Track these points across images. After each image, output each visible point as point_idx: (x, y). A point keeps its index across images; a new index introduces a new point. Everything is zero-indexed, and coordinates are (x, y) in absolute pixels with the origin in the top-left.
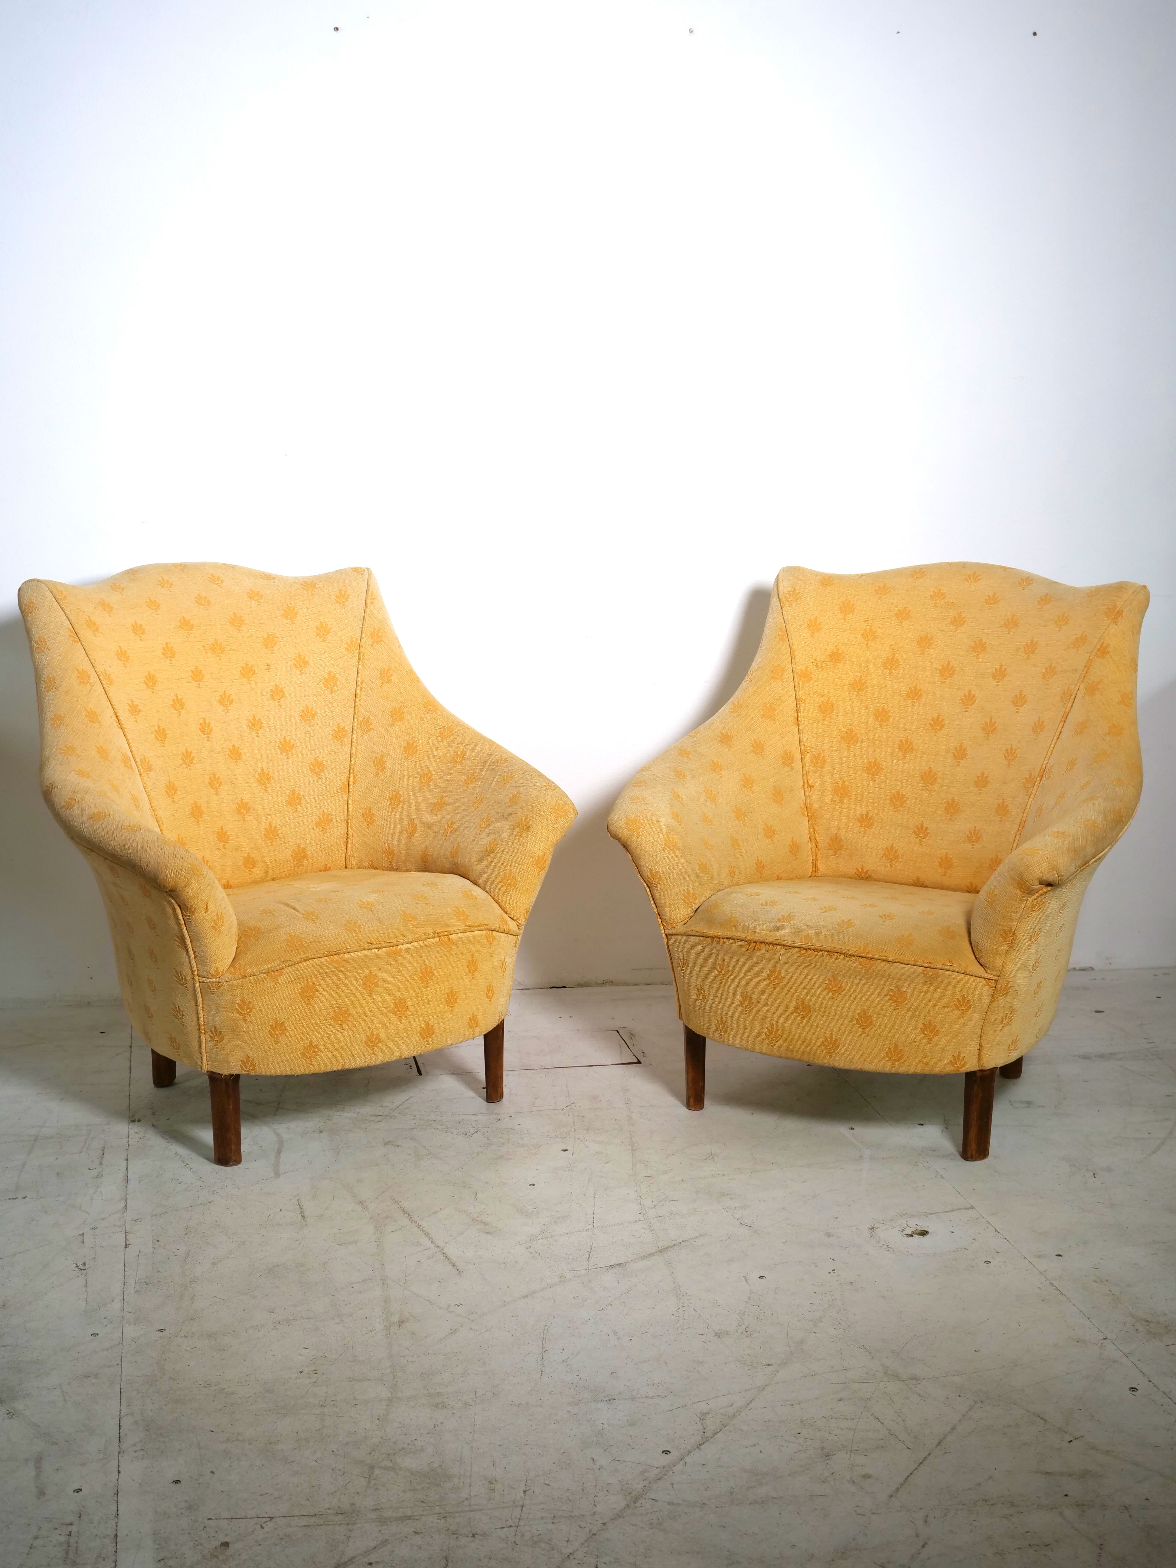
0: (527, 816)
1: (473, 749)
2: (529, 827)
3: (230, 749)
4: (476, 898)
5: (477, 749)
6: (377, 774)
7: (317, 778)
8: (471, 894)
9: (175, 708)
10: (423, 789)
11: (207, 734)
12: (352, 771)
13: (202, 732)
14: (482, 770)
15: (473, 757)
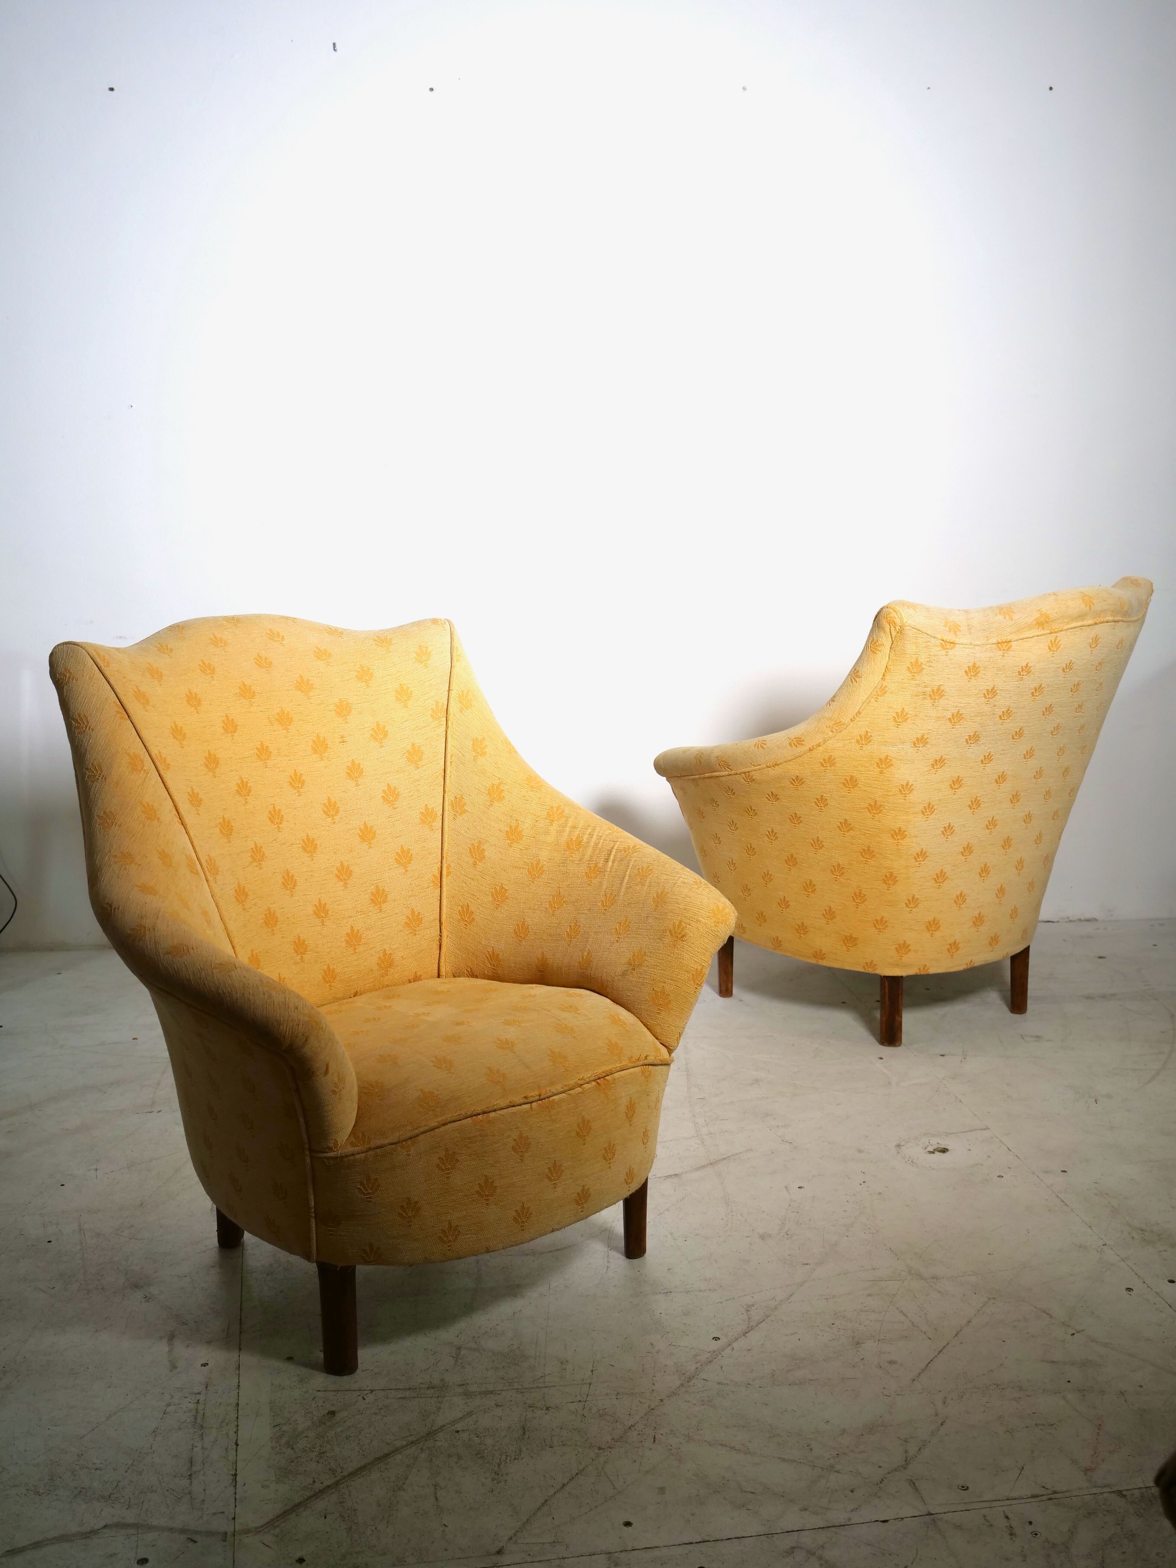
0: (680, 922)
1: (591, 835)
2: (683, 936)
3: (303, 840)
4: (625, 1023)
5: (596, 834)
6: (475, 864)
7: (404, 871)
8: (619, 1018)
9: (240, 794)
10: (533, 882)
11: (277, 823)
12: (444, 861)
13: (272, 822)
14: (607, 860)
15: (592, 844)
